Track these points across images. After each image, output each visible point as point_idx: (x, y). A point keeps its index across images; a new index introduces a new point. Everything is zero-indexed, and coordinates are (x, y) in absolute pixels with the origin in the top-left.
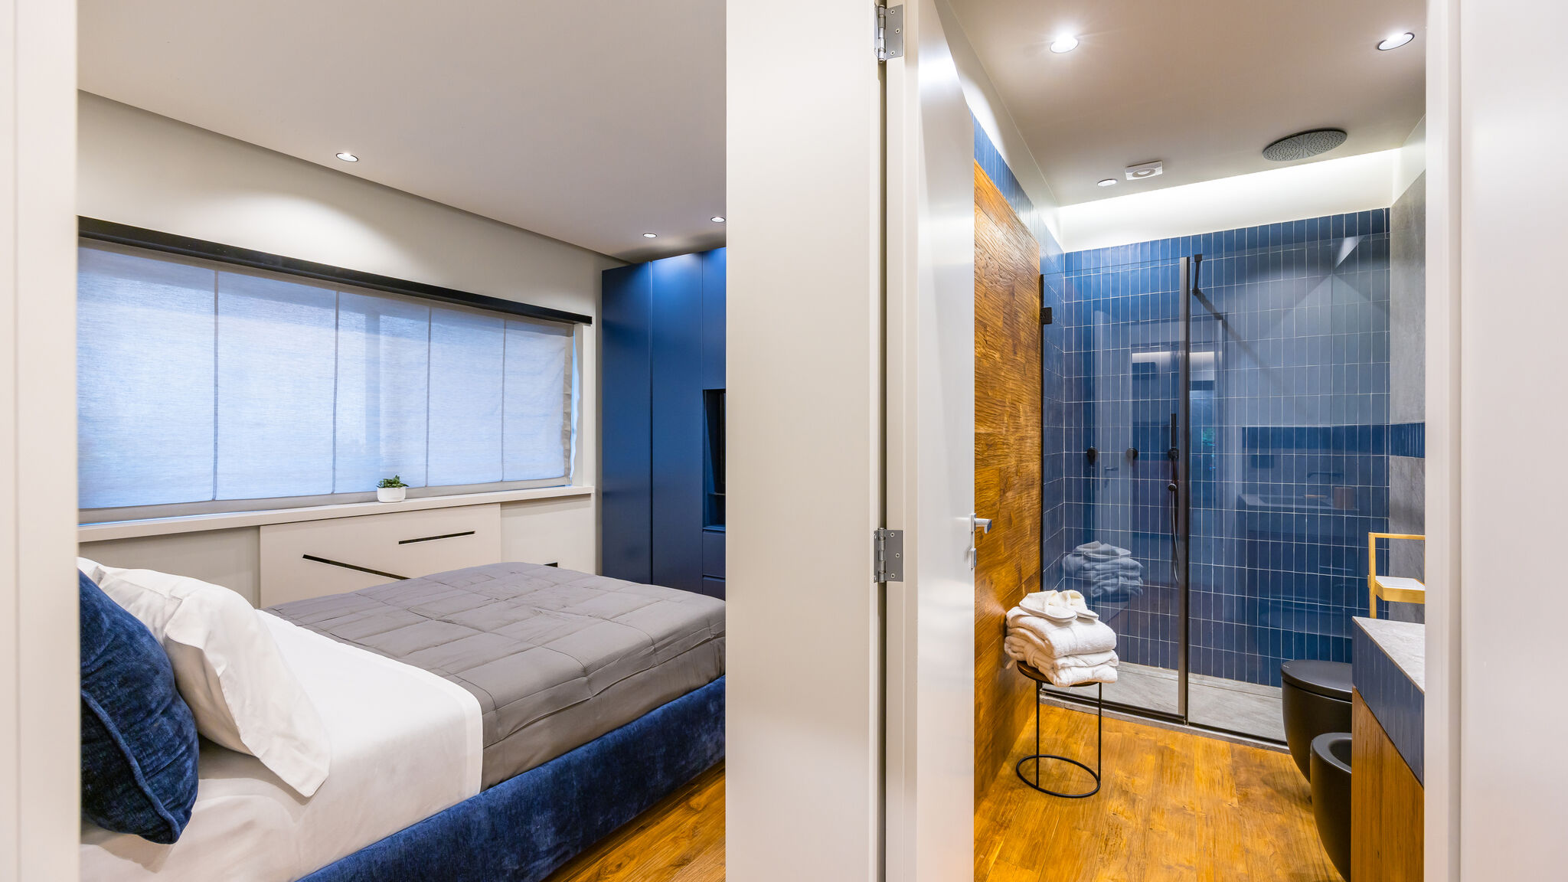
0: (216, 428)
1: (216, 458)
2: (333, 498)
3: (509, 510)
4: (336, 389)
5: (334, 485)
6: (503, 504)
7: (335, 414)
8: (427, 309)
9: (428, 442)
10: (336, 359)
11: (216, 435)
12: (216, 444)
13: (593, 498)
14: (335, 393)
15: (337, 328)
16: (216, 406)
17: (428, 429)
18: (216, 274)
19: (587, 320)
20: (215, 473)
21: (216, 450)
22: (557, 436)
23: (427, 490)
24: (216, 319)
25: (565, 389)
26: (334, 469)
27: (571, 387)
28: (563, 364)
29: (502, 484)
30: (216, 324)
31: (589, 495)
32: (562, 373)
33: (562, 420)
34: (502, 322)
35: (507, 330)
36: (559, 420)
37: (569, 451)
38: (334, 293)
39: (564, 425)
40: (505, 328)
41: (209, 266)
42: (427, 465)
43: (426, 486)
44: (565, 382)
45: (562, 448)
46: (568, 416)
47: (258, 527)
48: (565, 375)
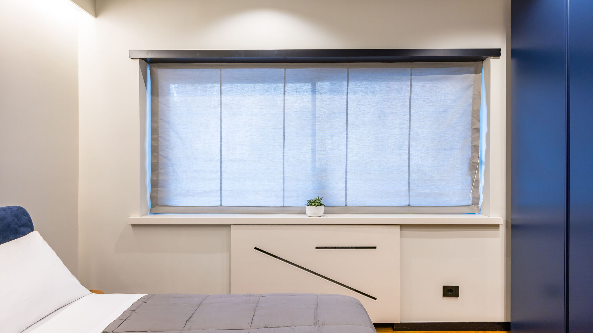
0: (221, 163)
1: (221, 180)
2: (283, 210)
3: (407, 232)
4: (284, 136)
5: (284, 201)
6: (402, 226)
7: (284, 153)
8: (346, 70)
9: (346, 172)
10: (284, 115)
11: (221, 167)
12: (221, 172)
13: (502, 231)
14: (284, 138)
15: (284, 94)
16: (221, 149)
17: (347, 162)
18: (221, 71)
19: (496, 53)
20: (221, 190)
21: (221, 176)
22: (466, 168)
23: (346, 209)
24: (221, 98)
25: (473, 124)
26: (284, 190)
27: (479, 121)
28: (471, 101)
29: (409, 209)
30: (221, 100)
31: (497, 226)
32: (470, 109)
33: (470, 153)
34: (409, 70)
35: (413, 77)
36: (468, 152)
37: (477, 181)
38: (283, 69)
39: (472, 157)
40: (411, 75)
41: (217, 67)
42: (346, 190)
43: (346, 206)
44: (473, 117)
45: (470, 179)
46: (476, 148)
47: (230, 226)
48: (473, 111)
